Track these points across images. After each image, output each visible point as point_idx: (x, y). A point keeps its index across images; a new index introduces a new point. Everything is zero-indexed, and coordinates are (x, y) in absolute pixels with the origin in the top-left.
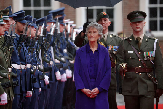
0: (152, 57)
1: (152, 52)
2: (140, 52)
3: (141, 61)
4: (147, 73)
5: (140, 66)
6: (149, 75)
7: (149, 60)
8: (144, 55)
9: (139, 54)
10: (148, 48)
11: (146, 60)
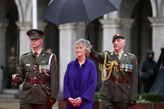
0: (46, 70)
1: (47, 66)
2: (36, 66)
3: (36, 73)
4: (41, 84)
5: (35, 78)
6: (43, 86)
7: (43, 73)
8: (39, 69)
9: (35, 67)
10: (44, 62)
11: (41, 72)
